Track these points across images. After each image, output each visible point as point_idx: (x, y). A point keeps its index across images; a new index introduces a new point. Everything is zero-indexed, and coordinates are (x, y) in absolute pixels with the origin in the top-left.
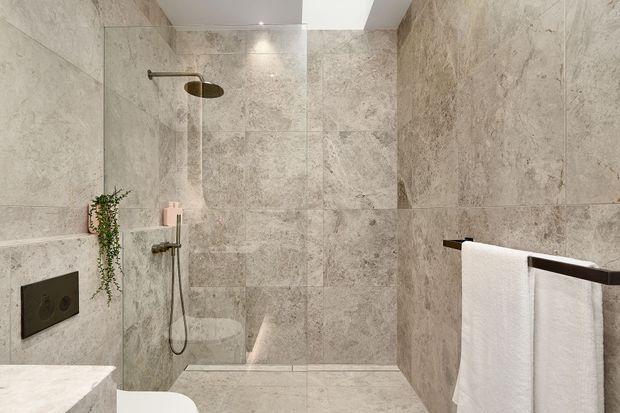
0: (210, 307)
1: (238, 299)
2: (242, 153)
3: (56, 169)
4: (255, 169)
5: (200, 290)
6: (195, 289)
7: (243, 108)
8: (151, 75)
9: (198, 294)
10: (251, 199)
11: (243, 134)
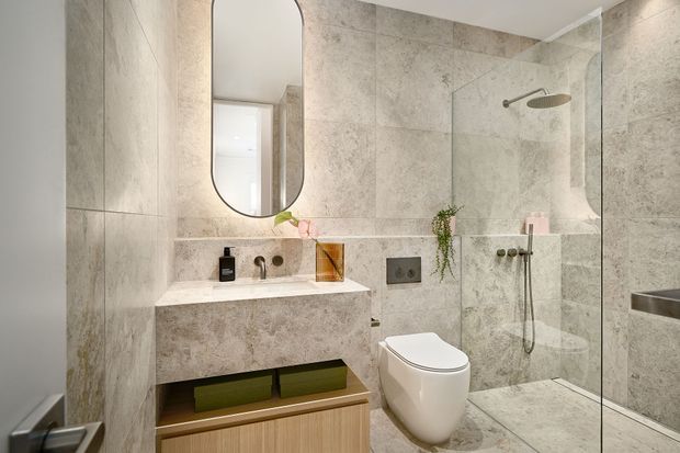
0: (583, 325)
1: (617, 326)
2: (622, 150)
3: (415, 197)
4: (641, 167)
5: (573, 304)
6: (568, 302)
7: (625, 96)
8: (506, 104)
9: (570, 308)
10: (636, 206)
11: (625, 127)
